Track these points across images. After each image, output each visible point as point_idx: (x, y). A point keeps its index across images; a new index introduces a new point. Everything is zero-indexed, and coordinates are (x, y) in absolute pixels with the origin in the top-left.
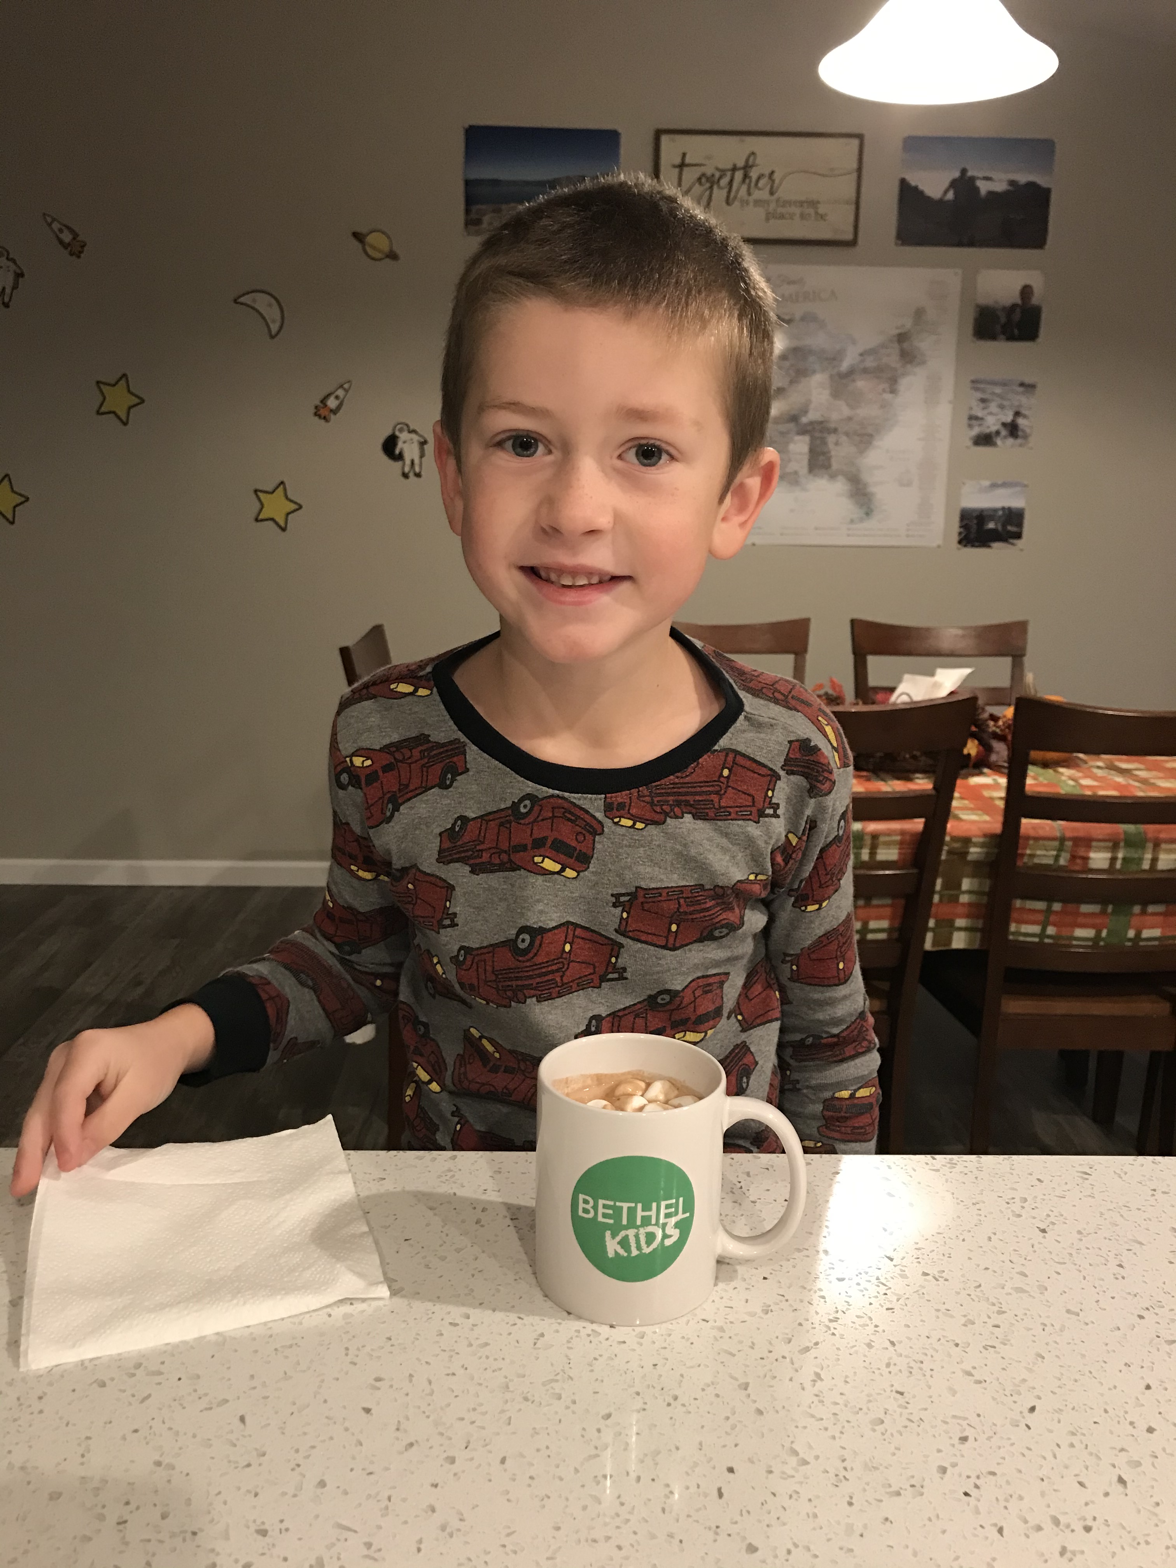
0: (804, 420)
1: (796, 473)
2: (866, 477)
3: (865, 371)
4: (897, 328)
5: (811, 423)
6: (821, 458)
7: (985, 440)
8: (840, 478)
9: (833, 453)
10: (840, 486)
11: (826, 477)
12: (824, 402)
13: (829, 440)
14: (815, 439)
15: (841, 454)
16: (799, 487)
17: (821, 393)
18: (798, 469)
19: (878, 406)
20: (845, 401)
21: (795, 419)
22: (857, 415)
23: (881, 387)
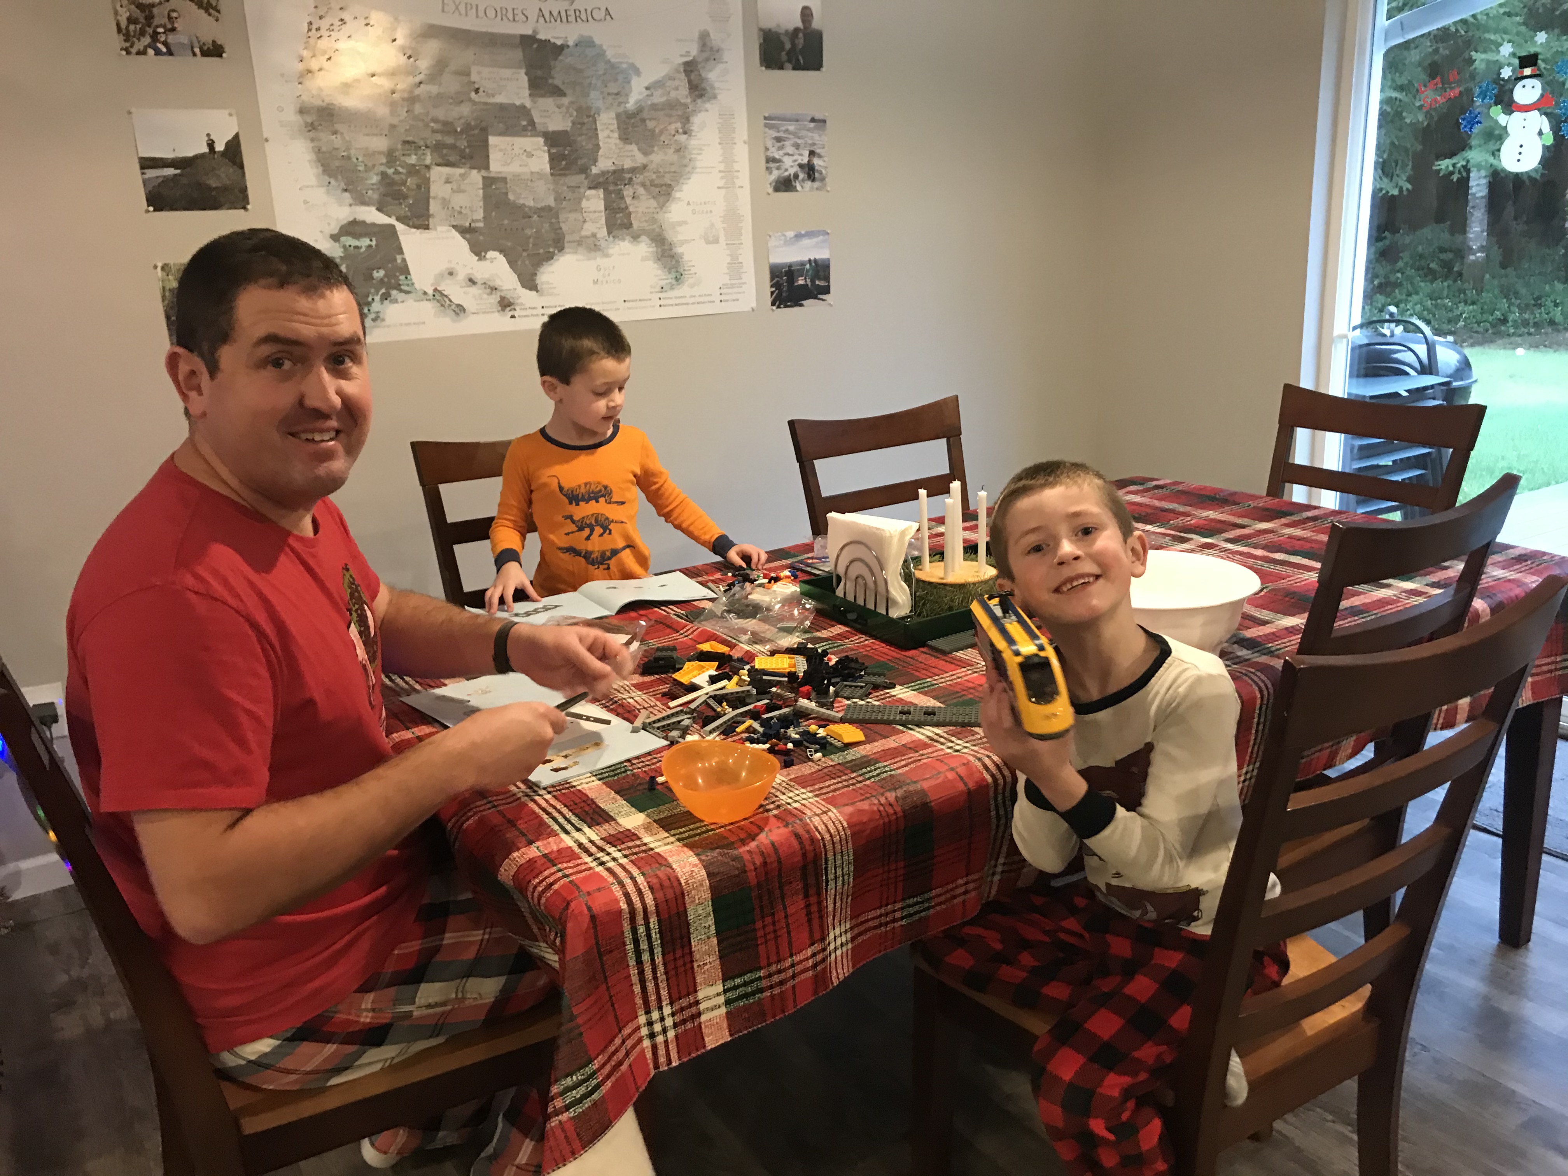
0: (595, 170)
1: (594, 235)
2: (670, 235)
3: (654, 107)
4: (681, 56)
5: (603, 173)
6: (618, 216)
7: (785, 185)
8: (644, 238)
9: (631, 209)
10: (644, 248)
11: (628, 238)
12: (614, 147)
13: (625, 193)
14: (610, 193)
15: (640, 210)
16: (599, 253)
17: (609, 137)
18: (595, 231)
19: (672, 150)
20: (637, 144)
21: (584, 170)
22: (652, 162)
23: (673, 127)
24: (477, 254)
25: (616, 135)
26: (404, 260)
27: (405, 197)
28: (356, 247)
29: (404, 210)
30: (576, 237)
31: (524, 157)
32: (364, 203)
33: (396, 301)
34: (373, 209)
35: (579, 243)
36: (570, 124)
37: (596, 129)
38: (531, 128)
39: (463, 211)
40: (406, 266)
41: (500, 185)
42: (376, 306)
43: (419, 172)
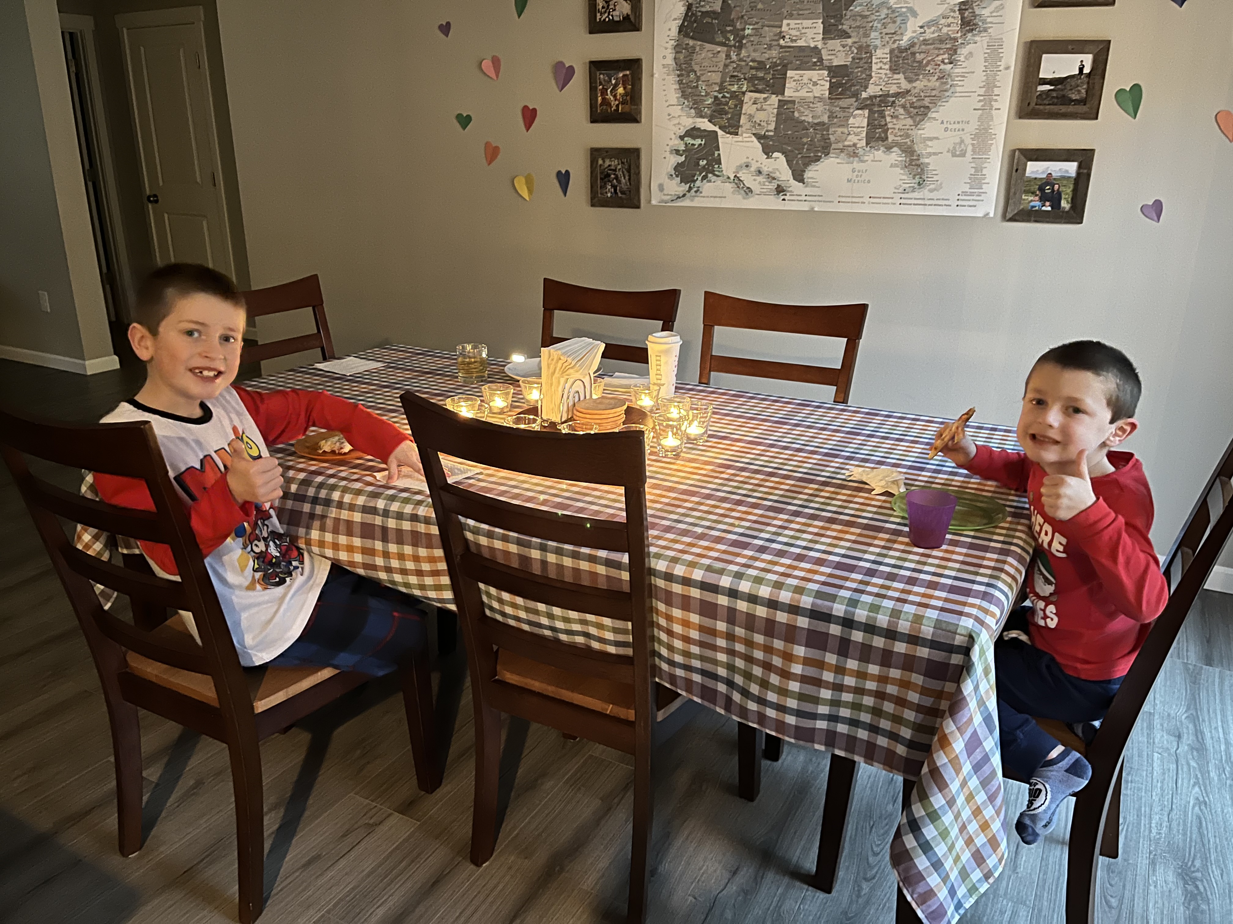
0: (864, 95)
1: (855, 145)
2: (919, 148)
3: (925, 42)
5: (871, 98)
6: (879, 130)
8: (895, 149)
9: (890, 126)
10: (896, 156)
11: (882, 149)
12: (884, 76)
13: (887, 113)
14: (875, 112)
15: (897, 127)
16: (856, 159)
17: (881, 68)
18: (856, 141)
19: (936, 77)
20: (904, 73)
21: (856, 95)
22: (915, 87)
23: (940, 58)
24: (766, 153)
25: (887, 67)
26: (719, 155)
27: (726, 113)
28: (693, 145)
29: (724, 122)
30: (840, 145)
31: (810, 86)
32: (702, 117)
33: (710, 181)
34: (706, 120)
35: (842, 150)
36: (850, 60)
37: (871, 63)
38: (820, 64)
39: (762, 123)
40: (720, 159)
41: (790, 106)
42: (698, 183)
43: (738, 98)
